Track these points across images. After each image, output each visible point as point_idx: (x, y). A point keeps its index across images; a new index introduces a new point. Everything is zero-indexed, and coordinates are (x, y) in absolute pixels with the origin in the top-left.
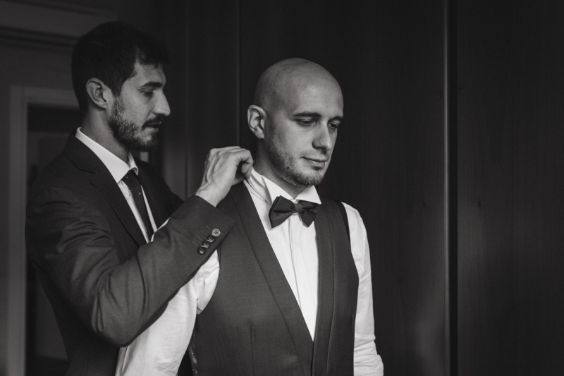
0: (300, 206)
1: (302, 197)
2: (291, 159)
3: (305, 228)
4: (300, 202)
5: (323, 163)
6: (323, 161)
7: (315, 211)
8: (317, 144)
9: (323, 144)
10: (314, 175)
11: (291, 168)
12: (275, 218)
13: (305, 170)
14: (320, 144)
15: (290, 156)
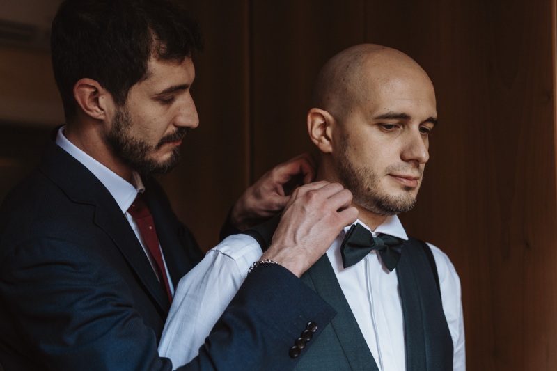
0: (381, 240)
1: (382, 229)
2: (373, 177)
5: (415, 182)
6: (416, 179)
7: (399, 250)
8: (408, 156)
9: (416, 155)
10: (405, 198)
11: (373, 189)
12: (349, 255)
13: (393, 192)
14: (412, 154)
15: (372, 173)
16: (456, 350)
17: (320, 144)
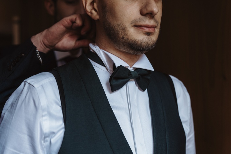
2: (124, 29)
3: (141, 92)
4: (137, 69)
5: (153, 29)
8: (145, 12)
9: (149, 9)
10: (147, 40)
11: (125, 37)
12: (115, 83)
13: (139, 37)
14: (147, 10)
15: (123, 27)
16: (187, 139)
17: (92, 15)
